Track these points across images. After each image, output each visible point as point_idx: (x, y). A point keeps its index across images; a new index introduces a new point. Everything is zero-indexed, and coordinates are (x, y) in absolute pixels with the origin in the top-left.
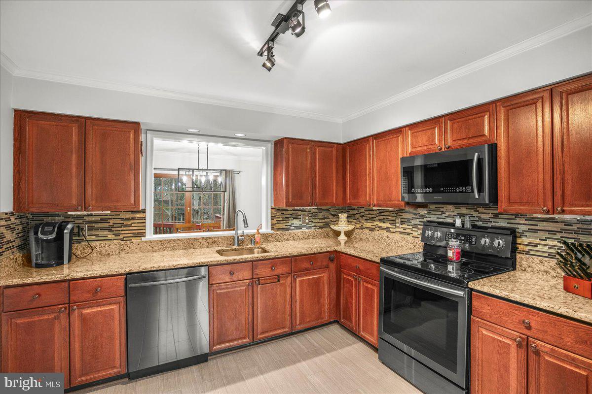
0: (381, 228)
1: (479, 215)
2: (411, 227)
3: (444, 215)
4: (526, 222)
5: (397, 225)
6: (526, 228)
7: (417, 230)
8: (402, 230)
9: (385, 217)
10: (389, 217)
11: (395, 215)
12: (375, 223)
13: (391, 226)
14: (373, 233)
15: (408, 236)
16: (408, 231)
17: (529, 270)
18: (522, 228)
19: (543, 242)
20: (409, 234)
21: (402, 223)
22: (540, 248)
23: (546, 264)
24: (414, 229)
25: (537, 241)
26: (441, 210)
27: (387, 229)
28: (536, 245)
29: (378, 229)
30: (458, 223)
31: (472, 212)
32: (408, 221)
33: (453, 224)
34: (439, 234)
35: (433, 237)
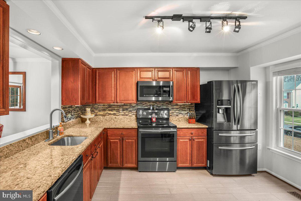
0: (110, 114)
1: (157, 105)
2: (128, 112)
3: (144, 106)
4: (171, 106)
5: (121, 112)
6: (171, 108)
7: (131, 113)
8: (123, 114)
9: (112, 108)
10: (116, 108)
11: (119, 107)
12: (106, 112)
13: (117, 113)
14: (106, 117)
15: (127, 116)
16: (126, 114)
17: (172, 121)
18: (170, 108)
19: (175, 112)
20: (127, 115)
21: (123, 110)
22: (175, 114)
23: (176, 118)
24: (130, 113)
25: (174, 112)
26: (143, 103)
27: (114, 114)
28: (173, 113)
29: (108, 115)
30: (151, 108)
31: (155, 104)
32: (127, 109)
33: (149, 109)
34: (145, 113)
35: (143, 115)
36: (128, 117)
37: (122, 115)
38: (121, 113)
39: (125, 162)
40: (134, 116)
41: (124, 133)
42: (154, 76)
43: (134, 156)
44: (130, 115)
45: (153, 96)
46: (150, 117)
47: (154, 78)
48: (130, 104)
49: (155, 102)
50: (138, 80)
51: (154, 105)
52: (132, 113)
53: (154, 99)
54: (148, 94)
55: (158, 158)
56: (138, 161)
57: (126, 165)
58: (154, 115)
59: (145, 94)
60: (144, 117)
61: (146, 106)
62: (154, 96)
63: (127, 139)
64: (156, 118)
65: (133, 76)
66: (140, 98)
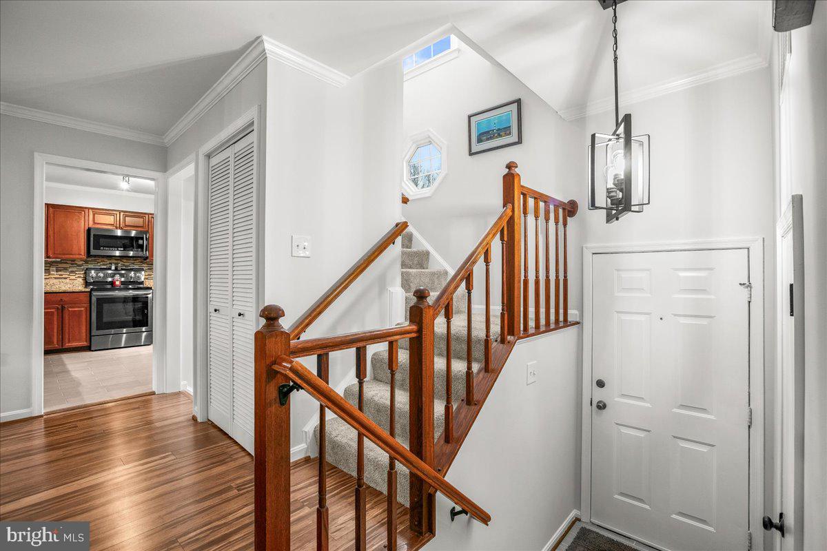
1: (123, 263)
2: (68, 273)
3: (99, 264)
5: (52, 273)
7: (74, 274)
8: (58, 276)
15: (66, 280)
16: (64, 276)
21: (58, 271)
24: (71, 274)
26: (98, 260)
30: (113, 268)
31: (119, 262)
32: (65, 269)
33: (110, 269)
34: (101, 275)
35: (97, 277)
36: (68, 280)
37: (55, 278)
38: (54, 274)
39: (67, 340)
40: (81, 280)
41: (64, 299)
42: (118, 223)
43: (84, 331)
44: (72, 277)
45: (116, 249)
46: (110, 279)
47: (118, 226)
48: (74, 261)
49: (121, 257)
50: (90, 226)
51: (118, 264)
52: (77, 276)
53: (117, 253)
54: (108, 247)
55: (125, 330)
56: (91, 336)
57: (68, 345)
58: (117, 277)
59: (104, 247)
60: (100, 280)
61: (103, 265)
62: (118, 250)
63: (71, 308)
64: (122, 282)
65: (79, 218)
66: (93, 252)
